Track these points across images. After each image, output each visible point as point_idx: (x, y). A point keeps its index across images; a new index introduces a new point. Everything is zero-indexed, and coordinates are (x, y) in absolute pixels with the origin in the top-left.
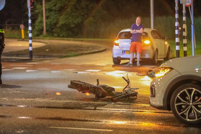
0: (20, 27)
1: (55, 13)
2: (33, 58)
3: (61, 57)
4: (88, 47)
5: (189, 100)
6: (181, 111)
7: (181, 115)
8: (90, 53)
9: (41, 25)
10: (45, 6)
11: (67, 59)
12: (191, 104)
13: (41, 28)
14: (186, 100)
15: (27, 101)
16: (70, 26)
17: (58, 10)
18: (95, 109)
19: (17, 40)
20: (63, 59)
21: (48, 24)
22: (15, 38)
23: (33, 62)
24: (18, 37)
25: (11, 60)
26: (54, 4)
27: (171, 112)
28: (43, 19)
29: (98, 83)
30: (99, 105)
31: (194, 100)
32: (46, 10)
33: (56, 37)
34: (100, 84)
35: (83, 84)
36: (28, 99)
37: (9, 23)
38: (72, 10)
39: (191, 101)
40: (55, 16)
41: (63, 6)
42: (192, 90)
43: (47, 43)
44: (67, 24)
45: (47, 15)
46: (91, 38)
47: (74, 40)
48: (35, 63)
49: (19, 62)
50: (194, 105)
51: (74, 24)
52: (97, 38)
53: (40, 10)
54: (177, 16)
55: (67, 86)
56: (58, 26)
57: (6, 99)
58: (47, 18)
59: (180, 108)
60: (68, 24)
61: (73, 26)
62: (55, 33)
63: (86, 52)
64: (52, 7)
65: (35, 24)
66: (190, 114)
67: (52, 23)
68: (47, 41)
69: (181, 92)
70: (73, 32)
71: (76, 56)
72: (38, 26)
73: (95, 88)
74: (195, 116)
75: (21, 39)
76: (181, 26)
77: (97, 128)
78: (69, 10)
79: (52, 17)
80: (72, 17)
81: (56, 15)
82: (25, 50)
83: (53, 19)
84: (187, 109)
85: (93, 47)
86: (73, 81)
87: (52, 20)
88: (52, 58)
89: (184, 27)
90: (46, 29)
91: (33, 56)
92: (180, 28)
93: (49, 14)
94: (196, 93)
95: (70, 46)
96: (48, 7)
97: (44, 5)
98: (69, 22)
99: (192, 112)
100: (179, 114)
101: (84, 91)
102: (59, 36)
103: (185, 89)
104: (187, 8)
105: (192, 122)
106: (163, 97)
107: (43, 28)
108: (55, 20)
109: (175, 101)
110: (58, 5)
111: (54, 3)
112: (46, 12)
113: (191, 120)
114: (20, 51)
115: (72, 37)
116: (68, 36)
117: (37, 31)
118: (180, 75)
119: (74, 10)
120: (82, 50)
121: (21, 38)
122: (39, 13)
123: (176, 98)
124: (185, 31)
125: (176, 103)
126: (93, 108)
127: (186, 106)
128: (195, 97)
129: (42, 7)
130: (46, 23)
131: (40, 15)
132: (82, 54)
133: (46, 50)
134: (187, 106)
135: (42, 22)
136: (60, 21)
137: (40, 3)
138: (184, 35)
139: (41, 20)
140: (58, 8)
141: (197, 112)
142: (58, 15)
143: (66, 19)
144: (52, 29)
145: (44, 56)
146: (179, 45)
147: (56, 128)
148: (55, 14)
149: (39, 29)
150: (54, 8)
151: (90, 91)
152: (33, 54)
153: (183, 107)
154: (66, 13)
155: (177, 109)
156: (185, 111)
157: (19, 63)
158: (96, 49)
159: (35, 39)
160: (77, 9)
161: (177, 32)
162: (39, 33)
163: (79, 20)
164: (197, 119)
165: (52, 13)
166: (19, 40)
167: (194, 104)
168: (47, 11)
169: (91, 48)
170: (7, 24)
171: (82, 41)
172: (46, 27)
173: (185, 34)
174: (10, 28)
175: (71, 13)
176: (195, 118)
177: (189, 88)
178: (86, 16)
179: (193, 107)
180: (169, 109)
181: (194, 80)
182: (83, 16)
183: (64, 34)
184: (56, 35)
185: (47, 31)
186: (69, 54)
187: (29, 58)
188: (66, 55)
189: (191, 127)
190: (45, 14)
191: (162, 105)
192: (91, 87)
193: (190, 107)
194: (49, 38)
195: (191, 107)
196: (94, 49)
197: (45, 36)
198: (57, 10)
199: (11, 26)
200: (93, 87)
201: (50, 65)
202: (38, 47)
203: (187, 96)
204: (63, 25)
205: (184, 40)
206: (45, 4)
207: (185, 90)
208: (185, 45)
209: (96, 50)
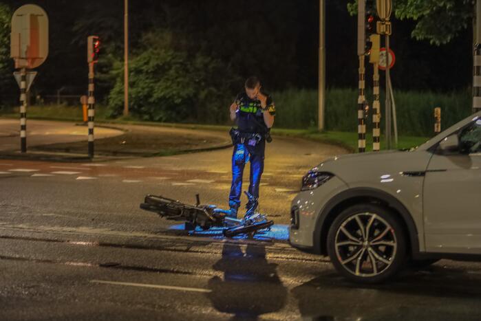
0: (81, 100)
1: (147, 76)
2: (95, 156)
3: (146, 156)
4: (201, 139)
5: (362, 236)
6: (347, 258)
7: (345, 264)
8: (202, 150)
9: (119, 98)
10: (128, 64)
11: (158, 159)
12: (366, 243)
13: (120, 103)
14: (357, 236)
15: (64, 231)
16: (173, 101)
17: (152, 72)
18: (187, 251)
19: (74, 124)
20: (151, 160)
21: (133, 96)
22: (73, 121)
23: (95, 162)
24: (78, 118)
25: (53, 159)
26: (146, 61)
27: (327, 258)
28: (123, 88)
29: (198, 203)
30: (197, 244)
31: (371, 236)
32: (130, 71)
33: (146, 120)
34: (201, 204)
35: (170, 202)
36: (65, 229)
37: (62, 93)
38: (177, 72)
39: (366, 239)
40: (146, 83)
41: (161, 64)
42: (369, 217)
43: (127, 130)
44: (167, 97)
45: (132, 80)
46: (210, 124)
47: (176, 127)
48: (97, 165)
49: (67, 162)
50: (371, 246)
51: (179, 97)
52: (223, 124)
53: (120, 71)
54: (362, 85)
55: (139, 206)
56: (152, 100)
57: (24, 227)
58: (132, 85)
59: (345, 251)
60: (170, 98)
61: (178, 101)
62: (145, 113)
63: (194, 148)
64: (141, 66)
65: (109, 96)
66: (364, 262)
67: (141, 94)
68: (126, 127)
69: (349, 219)
70: (178, 113)
71: (175, 154)
72: (114, 99)
73: (192, 210)
74: (373, 268)
75: (82, 123)
76: (371, 105)
77: (182, 286)
78: (172, 72)
79: (141, 85)
80: (178, 85)
81: (147, 81)
82: (82, 142)
83: (143, 88)
84: (358, 253)
85: (210, 140)
86: (151, 196)
87: (140, 89)
88: (131, 157)
89: (374, 107)
90: (129, 105)
91: (95, 153)
92: (367, 108)
93: (135, 79)
94: (376, 224)
95: (167, 136)
96: (134, 66)
97: (126, 62)
98: (171, 94)
99: (368, 260)
100: (343, 263)
101: (170, 215)
102: (151, 119)
103: (355, 214)
104: (382, 72)
105: (365, 278)
106: (313, 229)
107: (123, 103)
108: (146, 90)
109: (336, 237)
110: (153, 63)
111: (145, 58)
112: (129, 76)
113: (364, 275)
114: (73, 143)
115: (176, 121)
116: (169, 120)
117: (112, 108)
118: (346, 188)
119: (181, 72)
120: (188, 144)
121: (82, 121)
122: (118, 75)
123: (338, 232)
124: (376, 113)
125: (338, 241)
126: (185, 248)
127: (356, 248)
128: (374, 231)
129: (123, 65)
130: (130, 95)
131: (119, 79)
132: (186, 152)
133: (120, 143)
134: (360, 247)
135: (121, 92)
136: (155, 93)
137: (119, 59)
138: (374, 121)
139: (121, 90)
140: (153, 67)
141: (376, 260)
142: (152, 81)
143: (167, 88)
144: (140, 106)
145: (115, 153)
146: (364, 139)
147: (103, 284)
148: (147, 78)
149: (116, 105)
150: (144, 68)
151: (182, 216)
152: (95, 148)
153: (351, 249)
154: (166, 77)
155: (340, 252)
156: (355, 256)
157: (67, 164)
158: (215, 142)
159: (108, 123)
160: (187, 71)
161: (360, 114)
162: (116, 114)
163: (190, 91)
164: (375, 273)
165: (142, 77)
166: (77, 125)
167: (371, 243)
168: (132, 74)
169: (205, 141)
170: (58, 96)
171: (193, 129)
172: (130, 102)
173: (376, 119)
174: (65, 103)
175: (177, 78)
176: (372, 272)
177: (363, 214)
178: (203, 84)
179: (370, 249)
180: (324, 253)
181: (375, 199)
182: (199, 83)
183: (161, 116)
184: (146, 117)
185: (130, 109)
186: (163, 151)
187: (86, 155)
188: (156, 152)
189: (364, 288)
190: (129, 79)
191: (311, 244)
192: (184, 209)
193: (364, 250)
194: (132, 122)
195: (366, 250)
196: (211, 142)
197: (127, 119)
198: (149, 71)
199: (67, 99)
200: (189, 209)
201: (123, 169)
202: (108, 136)
203: (358, 228)
204: (160, 99)
205: (374, 130)
206: (128, 59)
207: (356, 217)
208: (375, 140)
209: (215, 146)
